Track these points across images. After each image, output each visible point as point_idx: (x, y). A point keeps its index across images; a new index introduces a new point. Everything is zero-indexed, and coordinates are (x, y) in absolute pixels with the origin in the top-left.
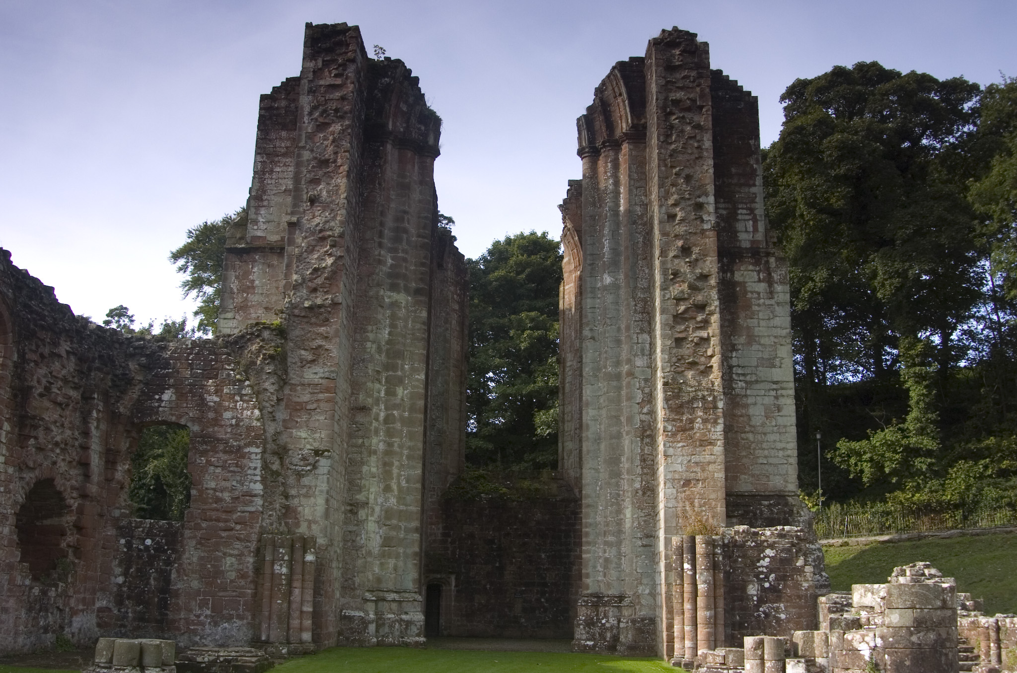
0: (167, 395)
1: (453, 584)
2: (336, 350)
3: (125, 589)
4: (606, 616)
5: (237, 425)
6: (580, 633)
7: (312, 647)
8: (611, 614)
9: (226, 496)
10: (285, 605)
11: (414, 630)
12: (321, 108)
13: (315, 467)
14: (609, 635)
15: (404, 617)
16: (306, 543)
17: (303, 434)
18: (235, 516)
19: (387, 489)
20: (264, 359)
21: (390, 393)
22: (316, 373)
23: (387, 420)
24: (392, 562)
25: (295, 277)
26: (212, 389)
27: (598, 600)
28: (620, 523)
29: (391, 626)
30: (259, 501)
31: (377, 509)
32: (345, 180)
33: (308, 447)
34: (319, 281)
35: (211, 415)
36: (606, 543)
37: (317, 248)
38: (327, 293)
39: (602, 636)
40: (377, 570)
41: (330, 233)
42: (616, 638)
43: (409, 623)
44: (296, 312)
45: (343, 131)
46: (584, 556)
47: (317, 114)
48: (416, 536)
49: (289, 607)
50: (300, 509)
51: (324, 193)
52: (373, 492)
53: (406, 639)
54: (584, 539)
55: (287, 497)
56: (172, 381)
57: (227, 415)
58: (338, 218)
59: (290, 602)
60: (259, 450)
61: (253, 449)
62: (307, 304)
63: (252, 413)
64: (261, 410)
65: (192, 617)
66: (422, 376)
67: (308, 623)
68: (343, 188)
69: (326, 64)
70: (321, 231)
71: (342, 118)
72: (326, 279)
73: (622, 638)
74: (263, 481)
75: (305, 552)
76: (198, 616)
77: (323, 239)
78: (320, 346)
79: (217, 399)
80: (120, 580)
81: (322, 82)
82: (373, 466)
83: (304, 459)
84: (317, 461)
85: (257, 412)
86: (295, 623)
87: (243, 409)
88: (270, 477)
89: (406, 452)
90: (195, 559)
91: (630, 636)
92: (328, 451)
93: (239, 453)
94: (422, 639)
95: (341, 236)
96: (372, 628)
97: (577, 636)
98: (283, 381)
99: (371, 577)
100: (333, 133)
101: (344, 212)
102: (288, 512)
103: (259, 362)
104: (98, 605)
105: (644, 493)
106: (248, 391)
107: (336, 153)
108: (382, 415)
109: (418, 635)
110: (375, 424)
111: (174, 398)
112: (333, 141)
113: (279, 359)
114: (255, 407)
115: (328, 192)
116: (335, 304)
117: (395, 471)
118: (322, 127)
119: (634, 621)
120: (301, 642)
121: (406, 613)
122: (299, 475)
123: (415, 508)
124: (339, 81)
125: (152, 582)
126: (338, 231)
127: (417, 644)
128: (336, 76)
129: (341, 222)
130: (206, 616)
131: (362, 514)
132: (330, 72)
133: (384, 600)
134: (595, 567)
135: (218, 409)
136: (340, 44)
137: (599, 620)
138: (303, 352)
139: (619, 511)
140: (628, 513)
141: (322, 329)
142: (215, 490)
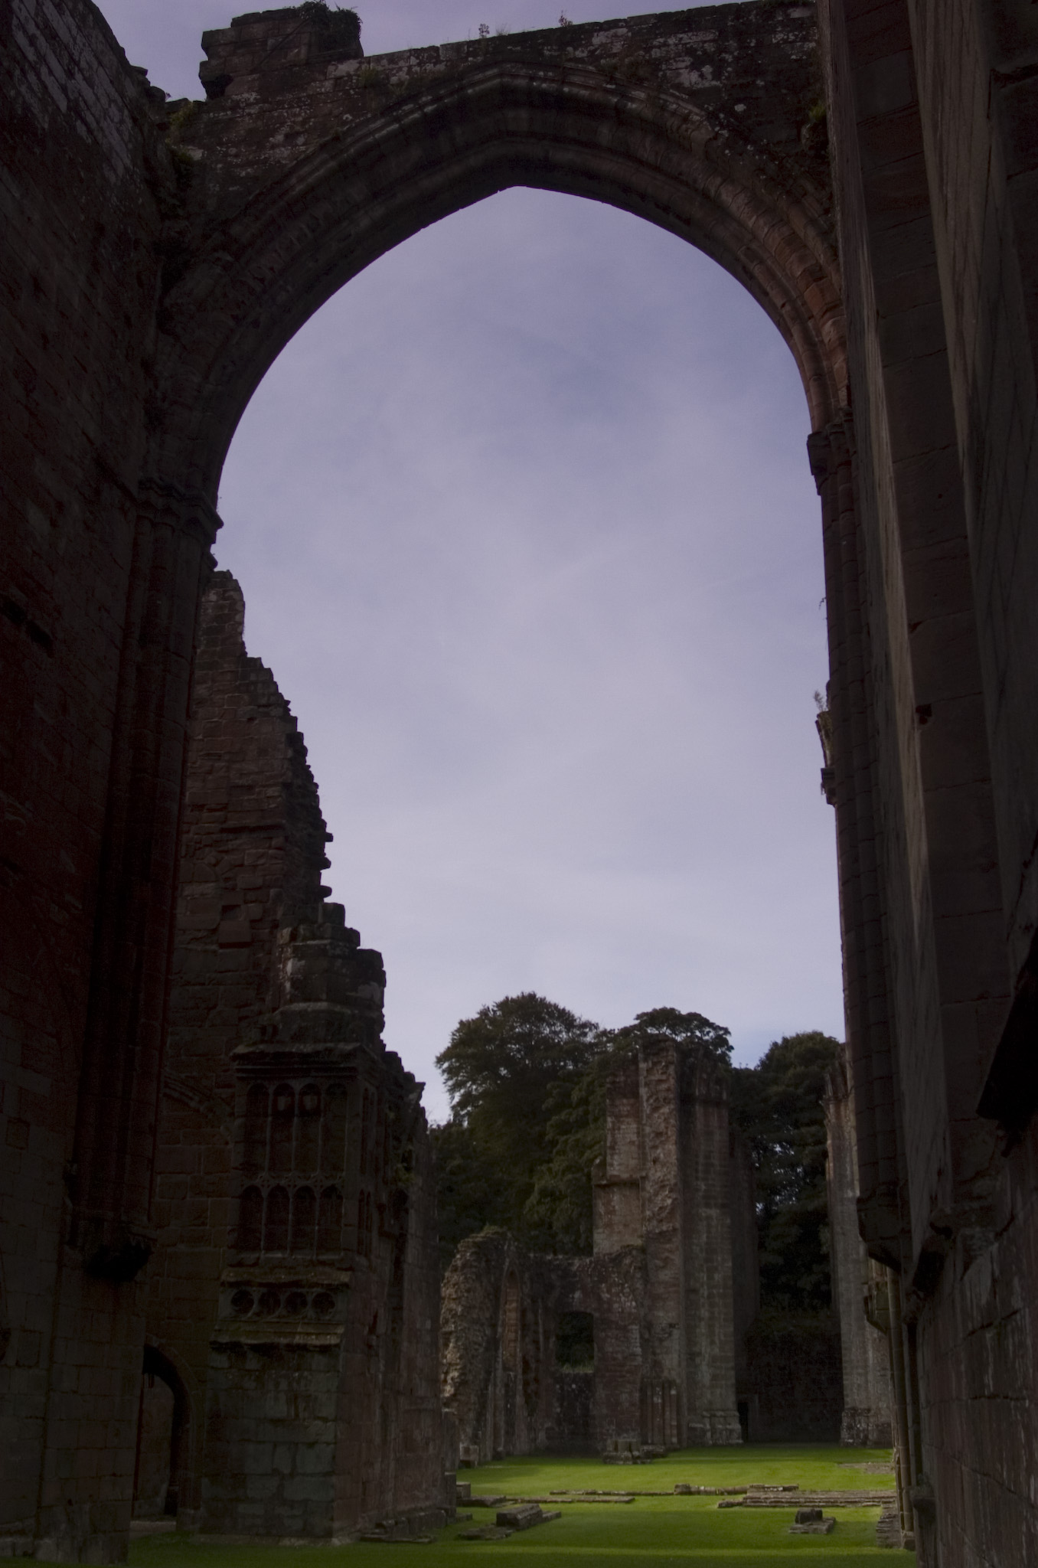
0: (577, 1295)
1: (757, 1401)
2: (677, 1259)
3: (562, 1416)
4: (860, 1422)
5: (623, 1312)
6: (844, 1434)
7: (678, 1447)
8: (862, 1420)
9: (619, 1356)
10: (662, 1422)
11: (735, 1435)
12: (654, 1097)
13: (670, 1334)
14: (862, 1435)
15: (728, 1427)
16: (671, 1384)
17: (661, 1314)
18: (626, 1369)
19: (712, 1342)
20: (635, 1268)
21: (710, 1278)
22: (666, 1275)
23: (710, 1296)
24: (718, 1391)
25: (648, 1213)
26: (605, 1290)
27: (855, 1412)
28: (866, 1360)
29: (721, 1433)
30: (640, 1359)
31: (707, 1356)
32: (674, 1147)
33: (665, 1322)
34: (664, 1215)
35: (605, 1306)
36: (859, 1374)
37: (661, 1192)
38: (668, 1222)
39: (858, 1435)
40: (709, 1396)
41: (667, 1183)
42: (866, 1437)
43: (731, 1431)
44: (651, 1235)
45: (670, 1113)
46: (845, 1382)
47: (651, 1101)
48: (732, 1373)
49: (664, 1423)
50: (663, 1362)
51: (662, 1155)
52: (703, 1346)
53: (730, 1441)
54: (844, 1371)
55: (654, 1354)
56: (579, 1286)
57: (616, 1306)
58: (673, 1173)
59: (664, 1420)
60: (637, 1327)
61: (634, 1327)
62: (657, 1231)
63: (631, 1304)
64: (636, 1302)
65: (604, 1431)
66: (730, 1264)
67: (675, 1432)
68: (673, 1152)
69: (655, 1064)
70: (662, 1181)
71: (669, 1103)
72: (668, 1213)
73: (870, 1437)
74: (641, 1346)
75: (670, 1389)
76: (608, 1430)
77: (663, 1187)
78: (667, 1258)
79: (608, 1296)
80: (558, 1410)
81: (653, 1078)
82: (703, 1329)
83: (663, 1330)
84: (671, 1331)
85: (634, 1304)
86: (668, 1432)
87: (625, 1302)
88: (645, 1343)
89: (722, 1317)
90: (603, 1396)
91: (875, 1435)
92: (678, 1324)
93: (625, 1329)
94: (741, 1441)
95: (676, 1184)
96: (709, 1434)
97: (843, 1436)
98: (646, 1281)
99: (706, 1401)
100: (663, 1114)
101: (676, 1168)
102: (657, 1365)
103: (632, 1271)
104: (546, 1426)
105: (880, 1341)
106: (627, 1290)
107: (667, 1128)
108: (706, 1293)
109: (738, 1438)
110: (702, 1300)
111: (582, 1296)
112: (665, 1119)
113: (643, 1268)
114: (632, 1300)
115: (664, 1154)
116: (675, 1230)
117: (717, 1331)
118: (655, 1109)
119: (877, 1426)
120: (672, 1443)
121: (730, 1424)
122: (661, 1340)
123: (730, 1354)
124: (664, 1077)
125: (578, 1410)
126: (673, 1181)
127: (738, 1444)
128: (662, 1073)
129: (675, 1176)
130: (613, 1430)
131: (698, 1360)
132: (658, 1071)
133: (715, 1416)
134: (852, 1390)
135: (610, 1302)
136: (662, 1050)
137: (856, 1425)
138: (657, 1261)
139: (865, 1352)
140: (870, 1354)
141: (668, 1246)
142: (612, 1353)
